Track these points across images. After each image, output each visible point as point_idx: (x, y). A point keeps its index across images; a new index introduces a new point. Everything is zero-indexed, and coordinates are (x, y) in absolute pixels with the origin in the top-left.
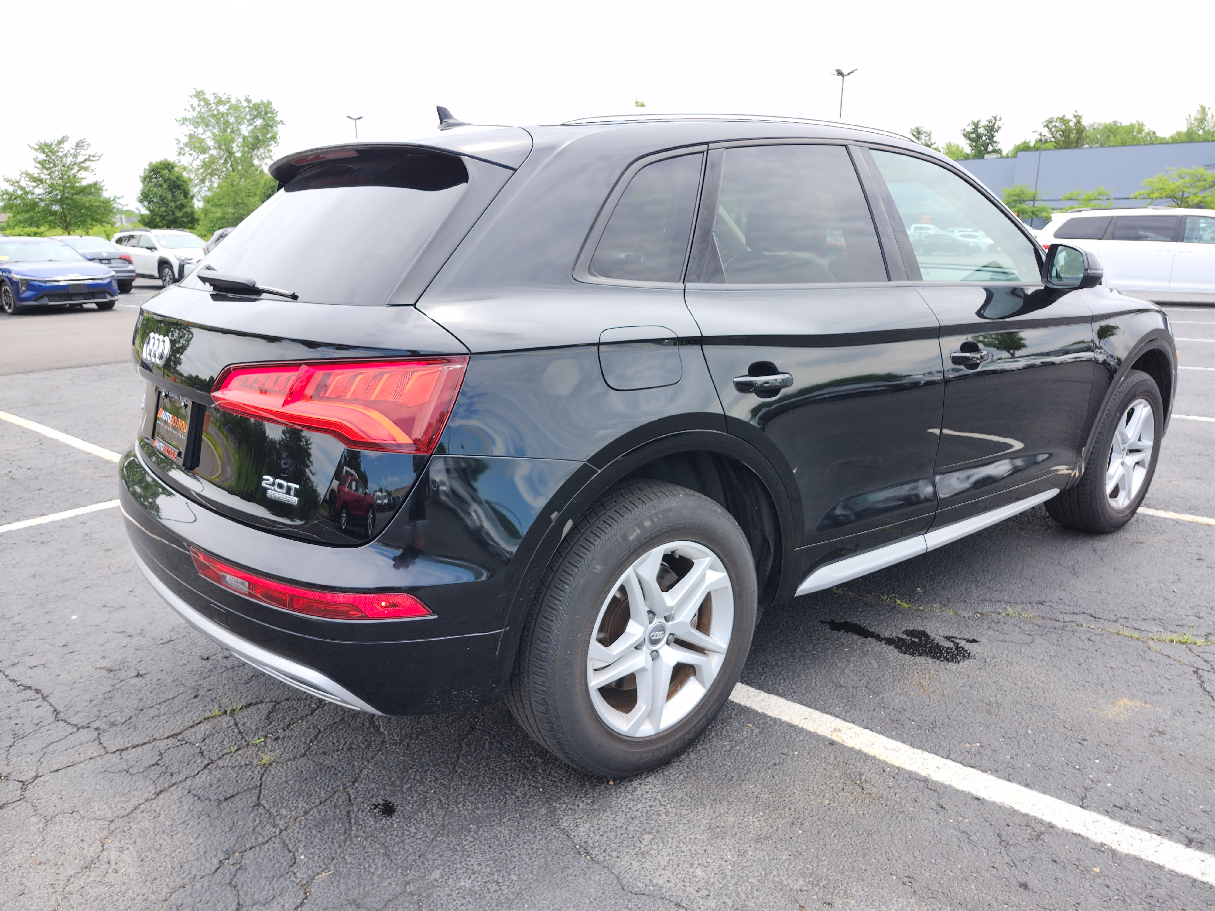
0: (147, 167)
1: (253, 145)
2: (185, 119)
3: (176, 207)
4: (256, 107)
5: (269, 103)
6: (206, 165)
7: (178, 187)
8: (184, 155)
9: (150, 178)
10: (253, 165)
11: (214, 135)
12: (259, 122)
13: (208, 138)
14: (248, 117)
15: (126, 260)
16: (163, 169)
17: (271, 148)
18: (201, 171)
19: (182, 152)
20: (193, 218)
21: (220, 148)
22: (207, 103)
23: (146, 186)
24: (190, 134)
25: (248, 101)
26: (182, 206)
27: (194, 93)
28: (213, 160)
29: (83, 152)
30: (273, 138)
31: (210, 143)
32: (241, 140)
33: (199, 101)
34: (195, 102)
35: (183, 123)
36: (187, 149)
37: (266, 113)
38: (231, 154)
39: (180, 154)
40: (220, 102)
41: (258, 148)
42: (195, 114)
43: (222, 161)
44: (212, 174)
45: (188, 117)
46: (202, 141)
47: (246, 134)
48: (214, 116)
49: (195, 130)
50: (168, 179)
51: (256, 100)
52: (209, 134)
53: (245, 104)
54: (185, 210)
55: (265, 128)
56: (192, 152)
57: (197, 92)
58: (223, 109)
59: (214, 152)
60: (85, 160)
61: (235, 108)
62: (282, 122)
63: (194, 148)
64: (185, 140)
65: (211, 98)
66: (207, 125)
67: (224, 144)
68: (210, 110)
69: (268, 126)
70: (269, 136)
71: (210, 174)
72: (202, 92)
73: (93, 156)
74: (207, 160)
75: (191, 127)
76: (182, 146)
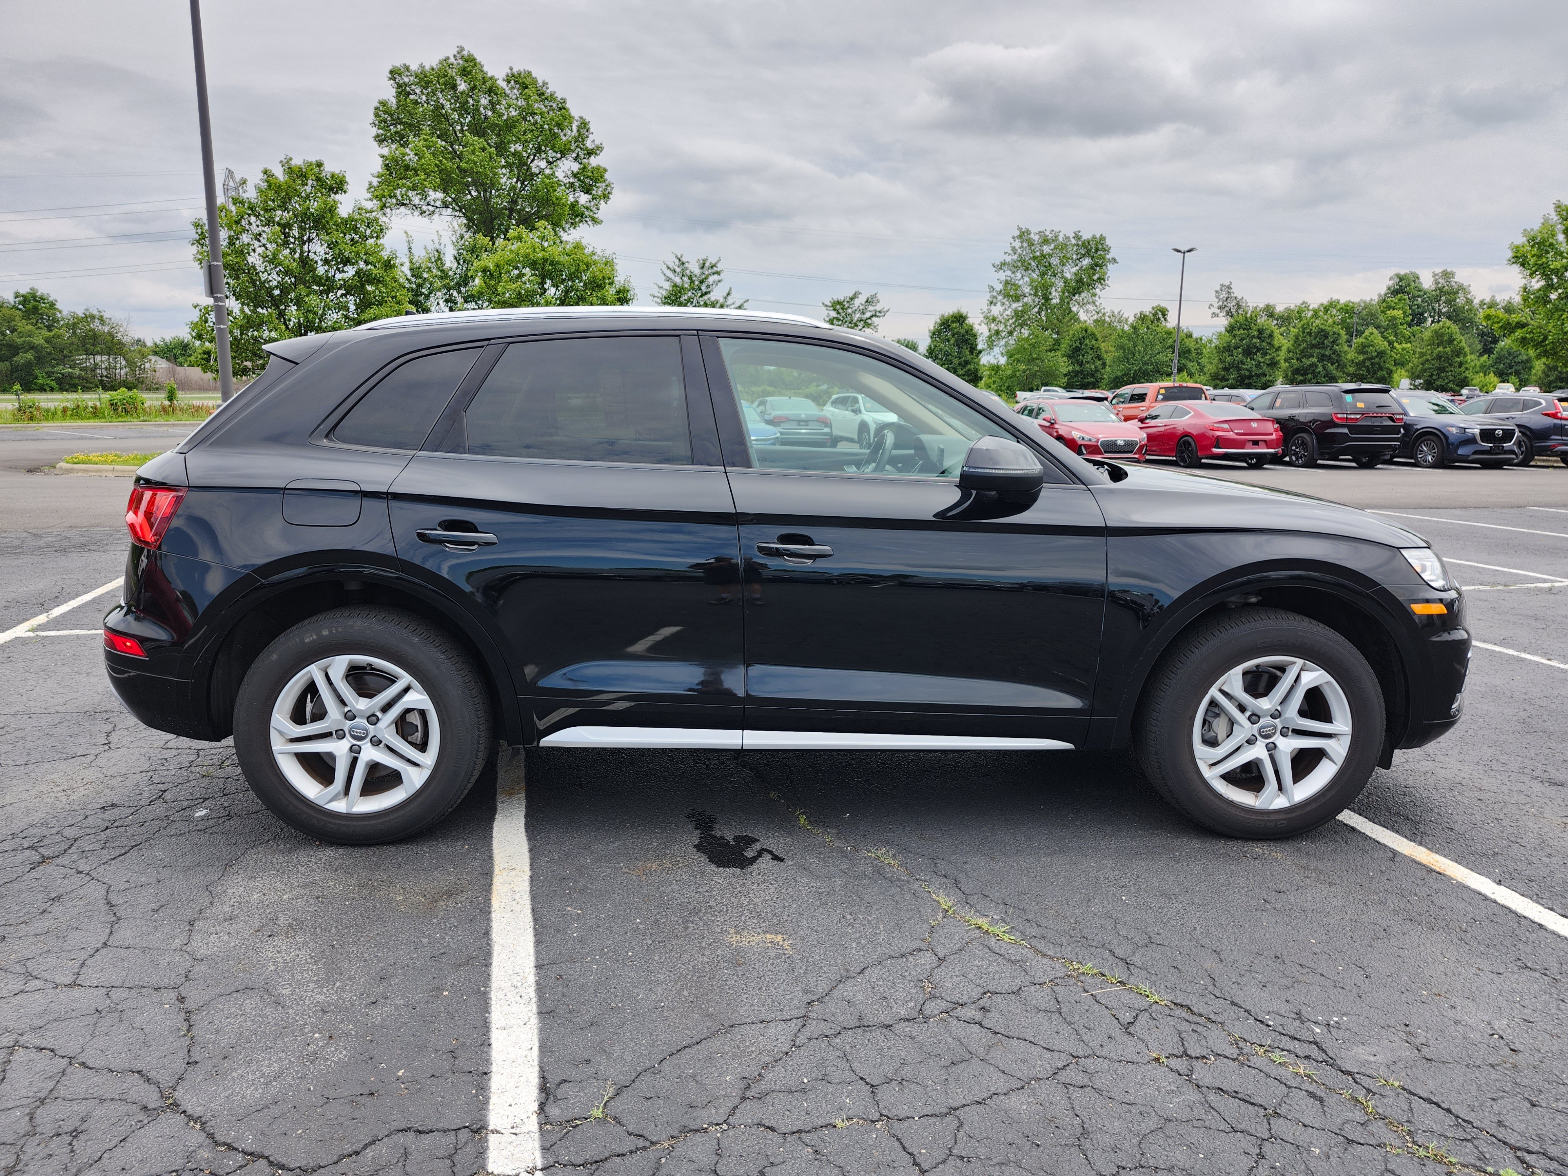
0: (939, 321)
1: (1074, 289)
2: (1004, 264)
3: (959, 364)
4: (1086, 245)
5: (1102, 238)
6: (1018, 315)
7: (966, 341)
8: (995, 305)
9: (939, 332)
10: (1070, 311)
11: (1032, 280)
12: (1086, 262)
13: (1024, 281)
14: (1075, 257)
15: (823, 422)
16: (953, 322)
17: (1098, 291)
18: (1011, 321)
19: (995, 300)
20: (976, 376)
21: (1036, 295)
22: (1031, 244)
23: (932, 342)
24: (1006, 281)
25: (1077, 237)
26: (967, 363)
27: (1017, 233)
28: (1026, 308)
29: (871, 308)
30: (1101, 280)
31: (1027, 290)
32: (1061, 284)
33: (1022, 243)
34: (1017, 244)
35: (1001, 269)
36: (1000, 298)
37: (1097, 250)
38: (1047, 299)
39: (991, 303)
40: (1046, 241)
41: (1080, 293)
42: (1015, 257)
43: (1036, 310)
44: (1022, 326)
45: (1007, 261)
46: (1017, 287)
47: (1068, 275)
48: (1034, 258)
49: (1012, 276)
50: (957, 333)
51: (1086, 236)
52: (1026, 279)
53: (1074, 241)
54: (969, 367)
55: (1092, 268)
56: (1005, 301)
57: (1021, 232)
58: (1046, 249)
59: (1028, 300)
60: (872, 316)
61: (1063, 247)
62: (1114, 260)
63: (1007, 296)
64: (999, 287)
65: (1036, 238)
66: (1027, 269)
67: (1043, 291)
68: (1033, 251)
69: (1098, 265)
70: (1095, 277)
71: (1019, 325)
72: (1028, 230)
73: (880, 312)
74: (1020, 309)
75: (1009, 273)
76: (995, 294)
